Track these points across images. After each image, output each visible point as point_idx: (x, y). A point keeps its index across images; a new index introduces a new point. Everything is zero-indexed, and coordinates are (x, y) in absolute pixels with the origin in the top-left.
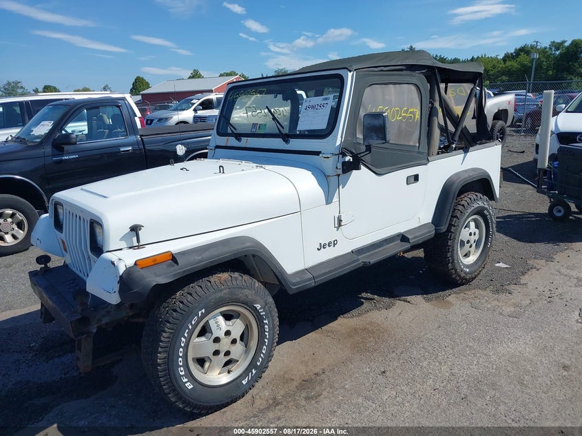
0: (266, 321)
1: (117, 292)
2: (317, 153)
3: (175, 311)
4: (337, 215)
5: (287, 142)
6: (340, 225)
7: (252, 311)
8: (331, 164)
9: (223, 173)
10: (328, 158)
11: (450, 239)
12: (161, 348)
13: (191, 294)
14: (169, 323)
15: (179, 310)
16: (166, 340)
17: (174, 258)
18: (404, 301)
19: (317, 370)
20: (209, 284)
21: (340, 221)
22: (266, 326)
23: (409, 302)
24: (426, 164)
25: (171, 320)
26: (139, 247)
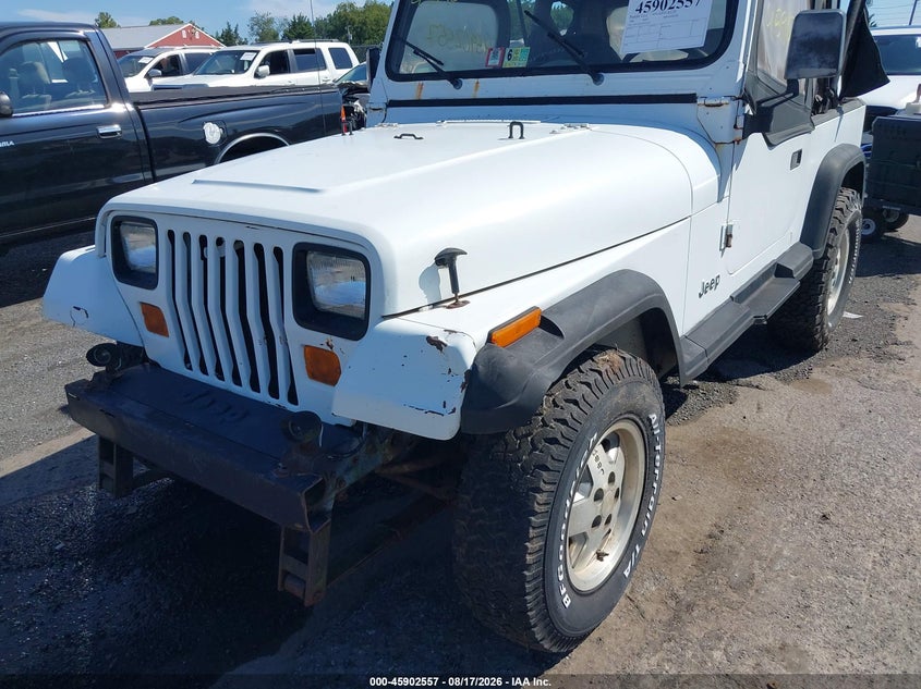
0: (658, 448)
1: (458, 411)
2: (690, 98)
3: (554, 441)
4: (725, 225)
5: (597, 79)
6: (727, 244)
7: (644, 428)
8: (723, 120)
9: (522, 137)
10: (720, 105)
11: (825, 271)
12: (534, 528)
13: (576, 403)
14: (546, 469)
15: (562, 441)
16: (543, 509)
17: (546, 324)
18: (749, 385)
19: (707, 529)
20: (599, 378)
21: (729, 237)
22: (658, 457)
23: (757, 387)
24: (809, 132)
25: (550, 463)
26: (457, 301)
